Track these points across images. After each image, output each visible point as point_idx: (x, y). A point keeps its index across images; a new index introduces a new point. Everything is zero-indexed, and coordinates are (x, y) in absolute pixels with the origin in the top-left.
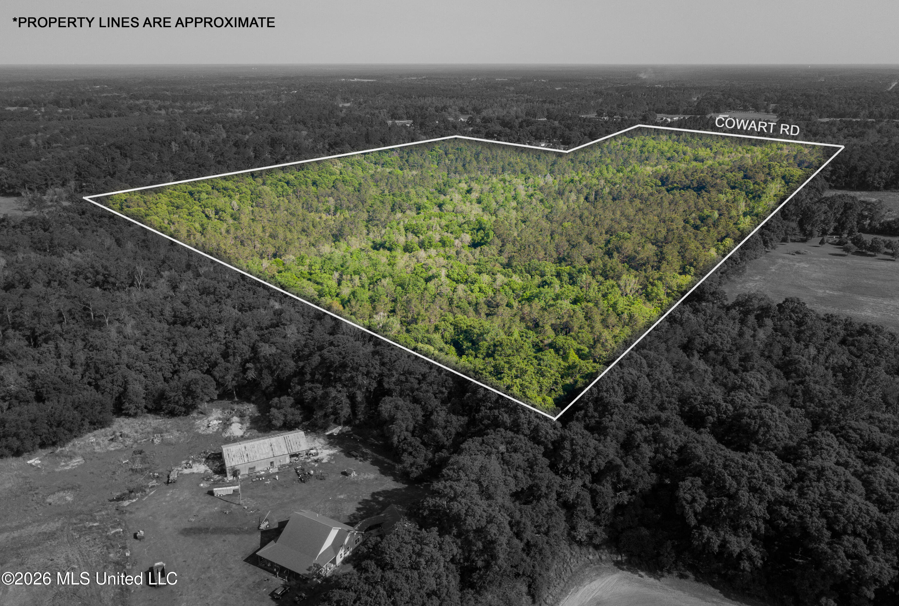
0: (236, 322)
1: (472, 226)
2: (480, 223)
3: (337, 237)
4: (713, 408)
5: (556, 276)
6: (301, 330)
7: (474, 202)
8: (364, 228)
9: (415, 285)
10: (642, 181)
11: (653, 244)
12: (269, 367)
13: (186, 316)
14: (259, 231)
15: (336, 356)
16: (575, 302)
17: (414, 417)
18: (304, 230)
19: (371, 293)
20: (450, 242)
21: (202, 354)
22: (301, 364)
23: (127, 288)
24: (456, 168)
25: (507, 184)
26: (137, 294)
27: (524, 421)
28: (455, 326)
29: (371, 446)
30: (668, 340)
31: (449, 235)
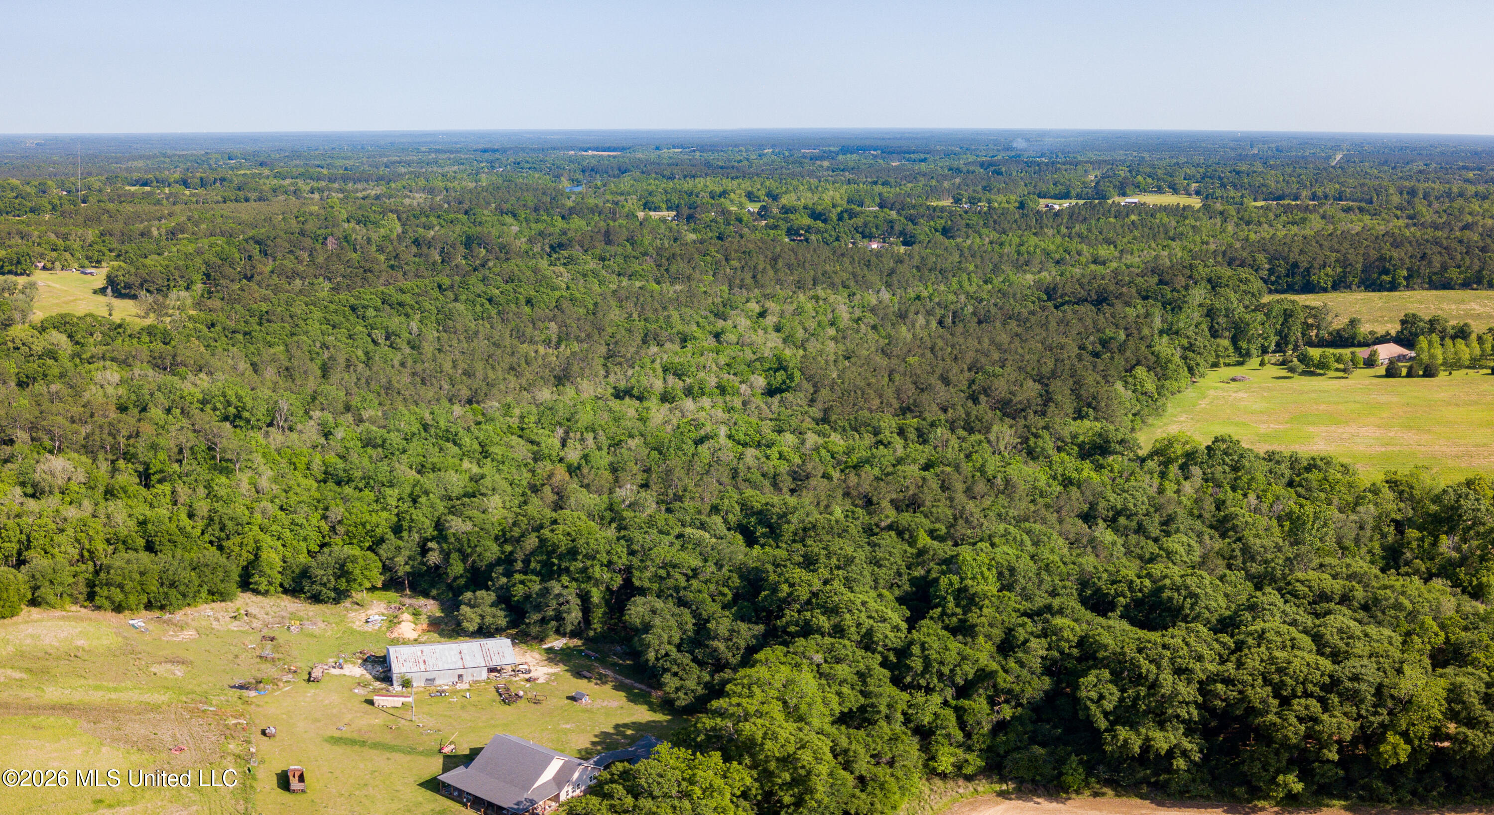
0: (414, 486)
1: (767, 366)
2: (779, 359)
3: (561, 379)
4: (1123, 587)
5: (899, 434)
6: (508, 505)
7: (770, 330)
8: (600, 367)
9: (679, 448)
10: (1019, 296)
11: (1035, 381)
12: (460, 551)
13: (342, 474)
14: (447, 366)
15: (561, 536)
16: (926, 467)
17: (681, 625)
18: (512, 368)
19: (610, 458)
20: (733, 387)
21: (364, 525)
22: (508, 548)
23: (264, 428)
24: (742, 280)
25: (821, 303)
26: (277, 437)
27: (850, 623)
28: (743, 505)
29: (613, 666)
30: (1061, 508)
31: (732, 377)
